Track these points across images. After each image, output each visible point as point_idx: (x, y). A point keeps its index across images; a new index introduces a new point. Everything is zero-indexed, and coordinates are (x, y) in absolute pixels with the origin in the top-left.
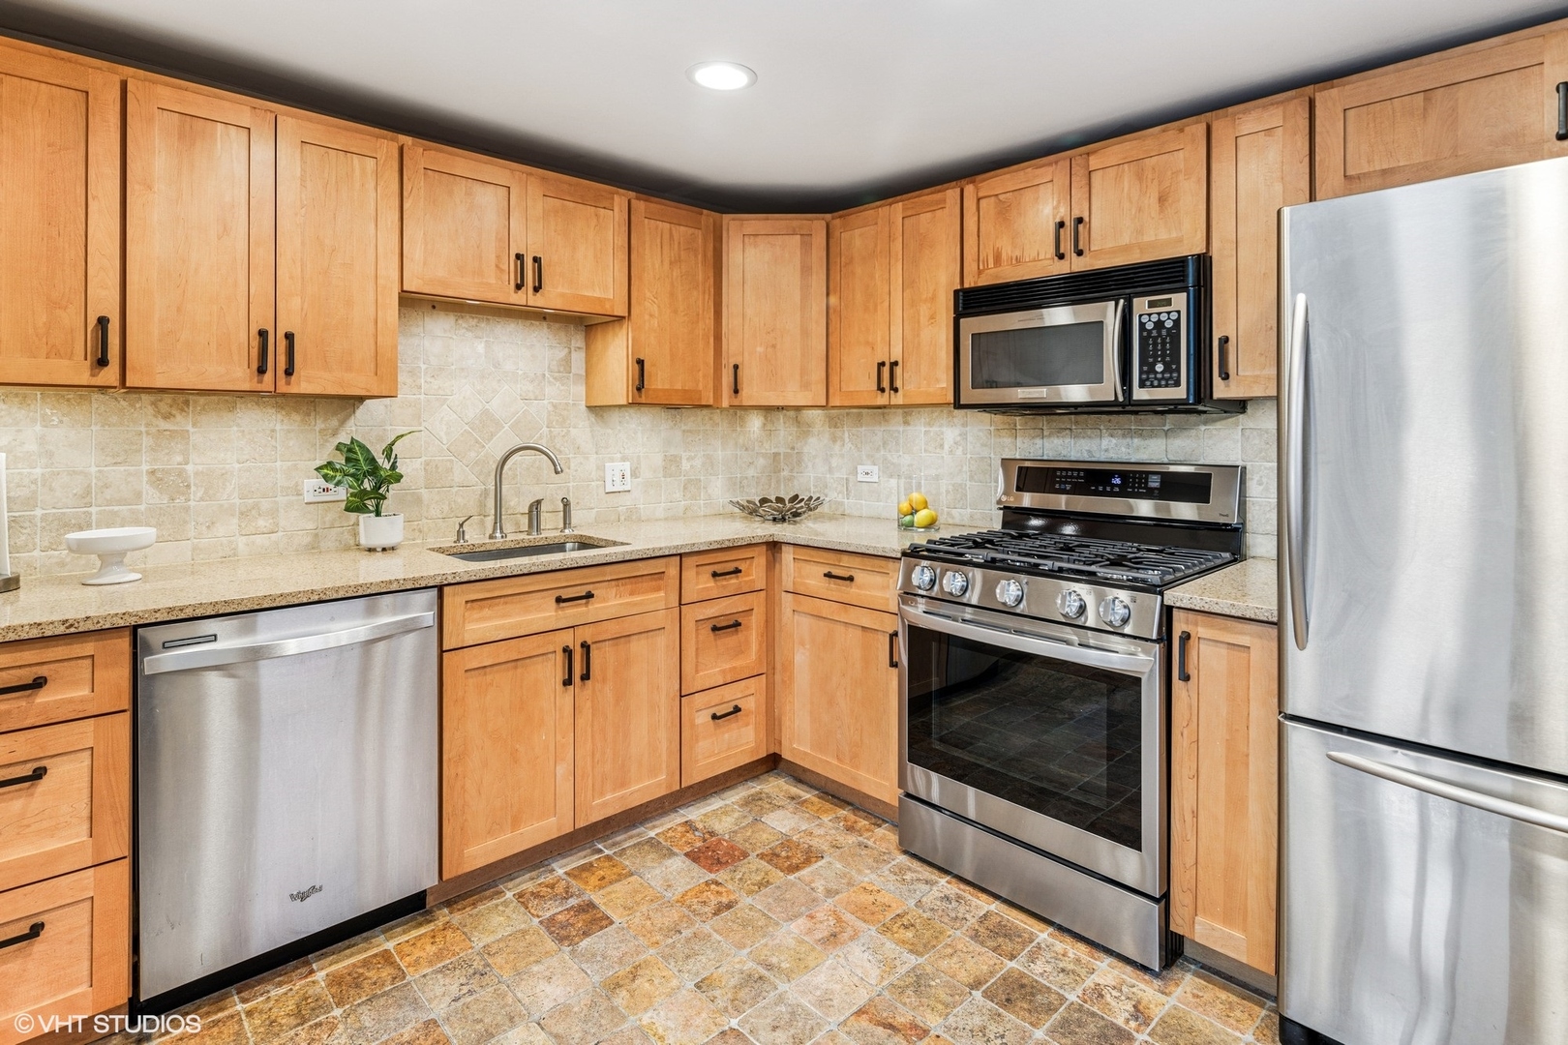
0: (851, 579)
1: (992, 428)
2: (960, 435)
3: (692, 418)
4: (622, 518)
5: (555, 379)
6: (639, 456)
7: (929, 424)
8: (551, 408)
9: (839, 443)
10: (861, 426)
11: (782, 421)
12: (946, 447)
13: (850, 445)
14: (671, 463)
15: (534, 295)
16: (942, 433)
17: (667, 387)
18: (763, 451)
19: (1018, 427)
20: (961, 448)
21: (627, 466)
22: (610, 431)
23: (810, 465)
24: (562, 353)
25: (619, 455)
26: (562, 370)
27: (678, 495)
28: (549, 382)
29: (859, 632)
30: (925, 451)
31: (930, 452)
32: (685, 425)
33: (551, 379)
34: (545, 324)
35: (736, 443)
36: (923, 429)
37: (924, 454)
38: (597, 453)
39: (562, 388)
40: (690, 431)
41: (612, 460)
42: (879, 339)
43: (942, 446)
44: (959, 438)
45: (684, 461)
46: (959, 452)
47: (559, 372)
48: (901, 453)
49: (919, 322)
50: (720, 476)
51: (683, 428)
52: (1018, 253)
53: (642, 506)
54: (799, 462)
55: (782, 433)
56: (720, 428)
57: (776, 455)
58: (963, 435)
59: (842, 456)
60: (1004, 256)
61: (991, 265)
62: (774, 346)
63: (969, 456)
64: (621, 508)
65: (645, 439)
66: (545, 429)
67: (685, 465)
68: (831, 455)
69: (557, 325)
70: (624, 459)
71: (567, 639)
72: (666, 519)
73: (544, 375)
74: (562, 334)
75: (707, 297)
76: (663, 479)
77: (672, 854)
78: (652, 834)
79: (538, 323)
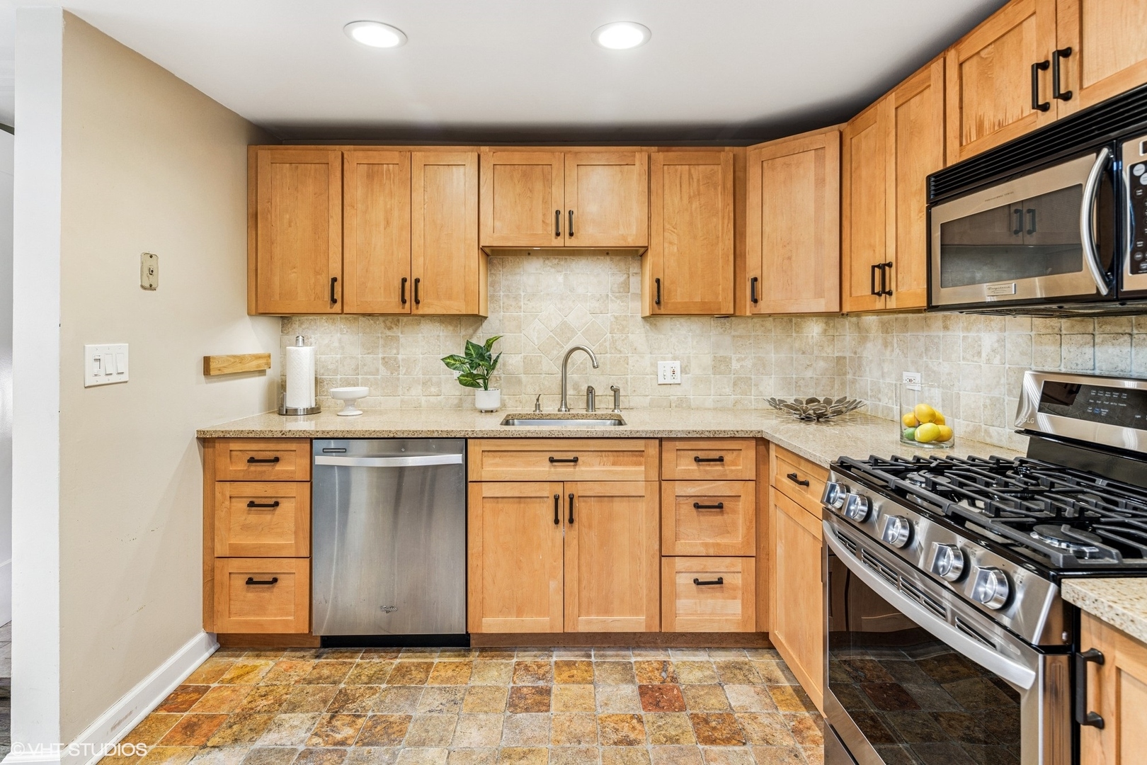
0: (806, 484)
1: (1033, 333)
2: (998, 341)
3: (743, 326)
4: (673, 405)
5: (616, 298)
6: (689, 357)
7: (967, 329)
8: (613, 319)
9: (889, 348)
10: (907, 331)
11: (847, 327)
12: (984, 355)
13: (898, 350)
14: (720, 364)
15: (570, 238)
16: (980, 339)
17: (687, 300)
18: (825, 355)
19: (1064, 332)
20: (998, 357)
21: (677, 364)
22: (662, 336)
24: (622, 278)
25: (670, 355)
26: (622, 290)
27: (728, 390)
28: (612, 300)
29: (811, 539)
30: (964, 359)
31: (968, 360)
32: (735, 330)
33: (613, 298)
34: (608, 258)
35: (791, 348)
36: (962, 335)
37: (962, 362)
38: (651, 353)
39: (622, 304)
40: (741, 337)
41: (664, 359)
42: (877, 240)
43: (979, 353)
44: (996, 345)
45: (734, 362)
46: (997, 361)
47: (620, 292)
48: (941, 361)
49: (910, 218)
50: (773, 376)
51: (733, 333)
52: (1000, 117)
53: (692, 397)
54: (860, 366)
55: (848, 338)
56: (773, 334)
57: (839, 358)
58: (1001, 341)
59: (892, 361)
60: (986, 125)
61: (974, 138)
62: (789, 258)
63: (1007, 366)
64: (672, 397)
65: (695, 343)
66: (609, 335)
67: (735, 365)
68: (884, 361)
69: (618, 258)
70: (675, 359)
71: (558, 489)
72: (715, 409)
73: (608, 295)
74: (622, 264)
75: (726, 221)
76: (712, 376)
77: (632, 681)
78: (633, 660)
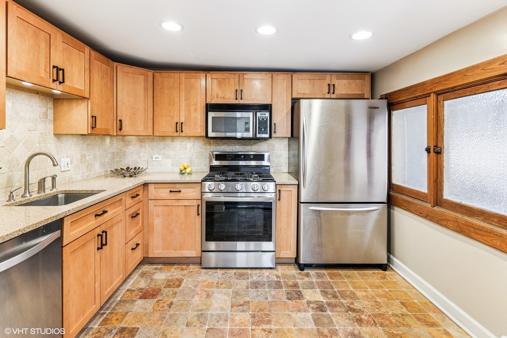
0: (180, 191)
1: (203, 143)
2: (193, 145)
3: (90, 139)
4: (67, 182)
5: (42, 121)
6: (72, 155)
7: (182, 142)
8: (40, 135)
9: (144, 148)
10: (154, 142)
12: (188, 149)
13: (149, 149)
14: (83, 157)
15: (59, 85)
16: (186, 145)
18: (110, 151)
19: (212, 143)
20: (193, 149)
21: (69, 160)
22: (62, 145)
23: (130, 156)
24: (45, 110)
25: (66, 155)
26: (44, 117)
27: (85, 170)
28: (39, 123)
29: (183, 208)
30: (180, 150)
31: (182, 150)
32: (87, 142)
33: (40, 121)
34: (37, 96)
35: (102, 149)
36: (179, 143)
37: (179, 151)
38: (58, 155)
39: (44, 125)
40: (89, 144)
41: (63, 157)
42: (175, 115)
43: (186, 148)
44: (192, 146)
45: (87, 156)
46: (192, 150)
47: (43, 118)
48: (171, 151)
50: (98, 162)
51: (87, 143)
52: (224, 96)
53: (73, 176)
54: (124, 155)
55: (115, 144)
56: (98, 143)
58: (194, 145)
59: (145, 152)
60: (219, 96)
61: (215, 97)
62: (134, 114)
63: (195, 151)
64: (66, 178)
65: (75, 148)
66: (37, 144)
67: (87, 158)
68: (140, 152)
69: (42, 97)
70: (67, 157)
71: (99, 231)
72: (81, 181)
73: (37, 119)
74: (44, 101)
76: (80, 164)
78: (119, 299)
79: (34, 95)
